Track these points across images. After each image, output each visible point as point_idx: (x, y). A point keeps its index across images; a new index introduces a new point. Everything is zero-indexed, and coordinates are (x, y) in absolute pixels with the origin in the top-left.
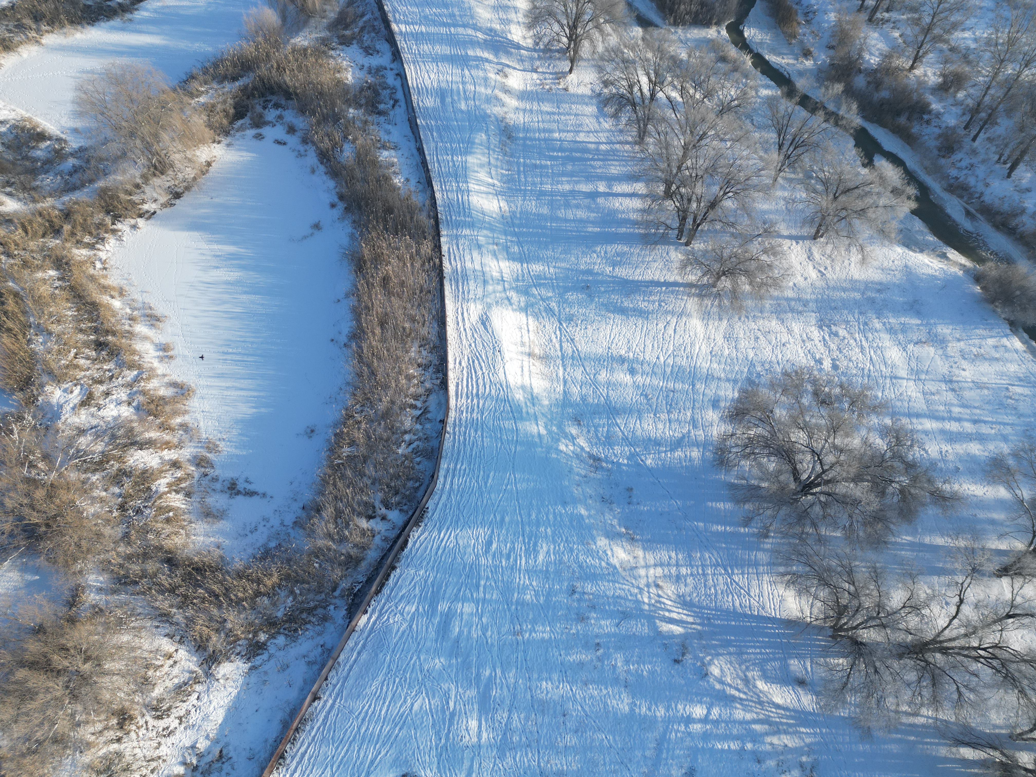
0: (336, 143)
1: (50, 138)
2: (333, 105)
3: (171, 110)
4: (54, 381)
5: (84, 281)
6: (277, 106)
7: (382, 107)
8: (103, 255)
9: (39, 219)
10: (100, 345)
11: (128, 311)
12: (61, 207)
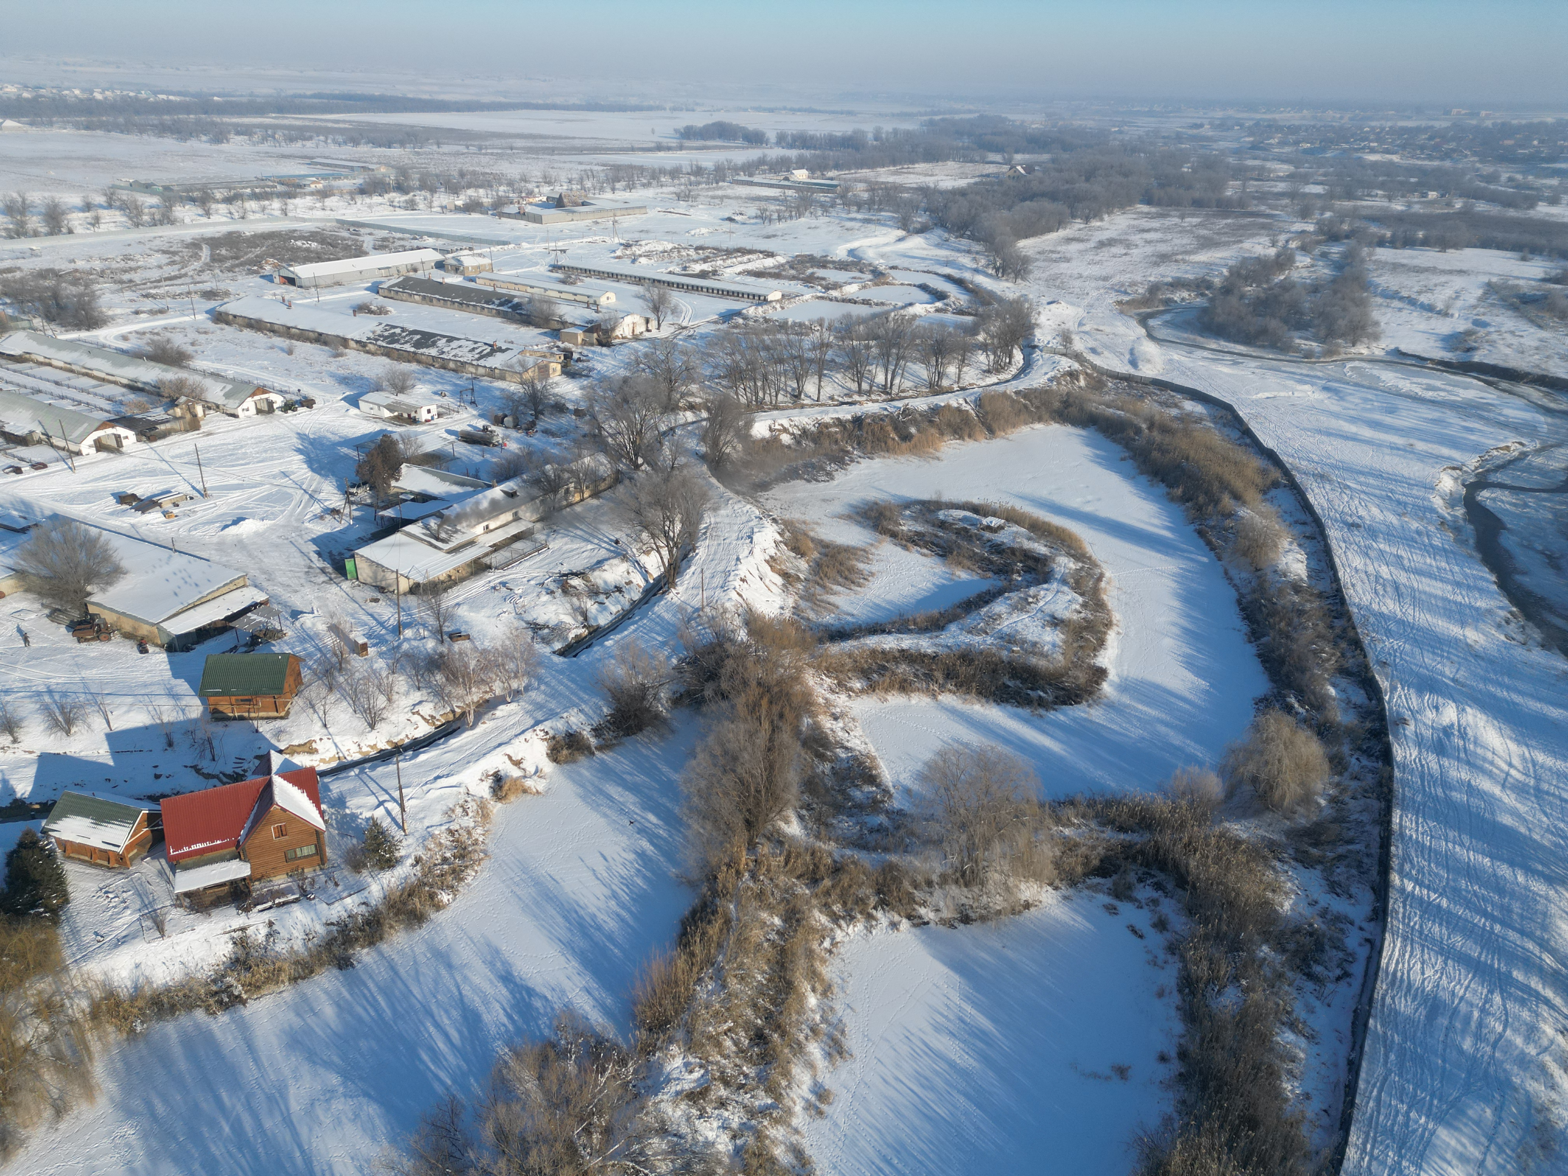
0: (1218, 978)
1: (878, 786)
2: (1242, 926)
3: (1023, 824)
4: (685, 1044)
5: (800, 951)
6: (1158, 886)
7: (1318, 969)
8: (839, 935)
9: (808, 858)
10: (759, 1038)
11: (818, 1018)
12: (837, 857)
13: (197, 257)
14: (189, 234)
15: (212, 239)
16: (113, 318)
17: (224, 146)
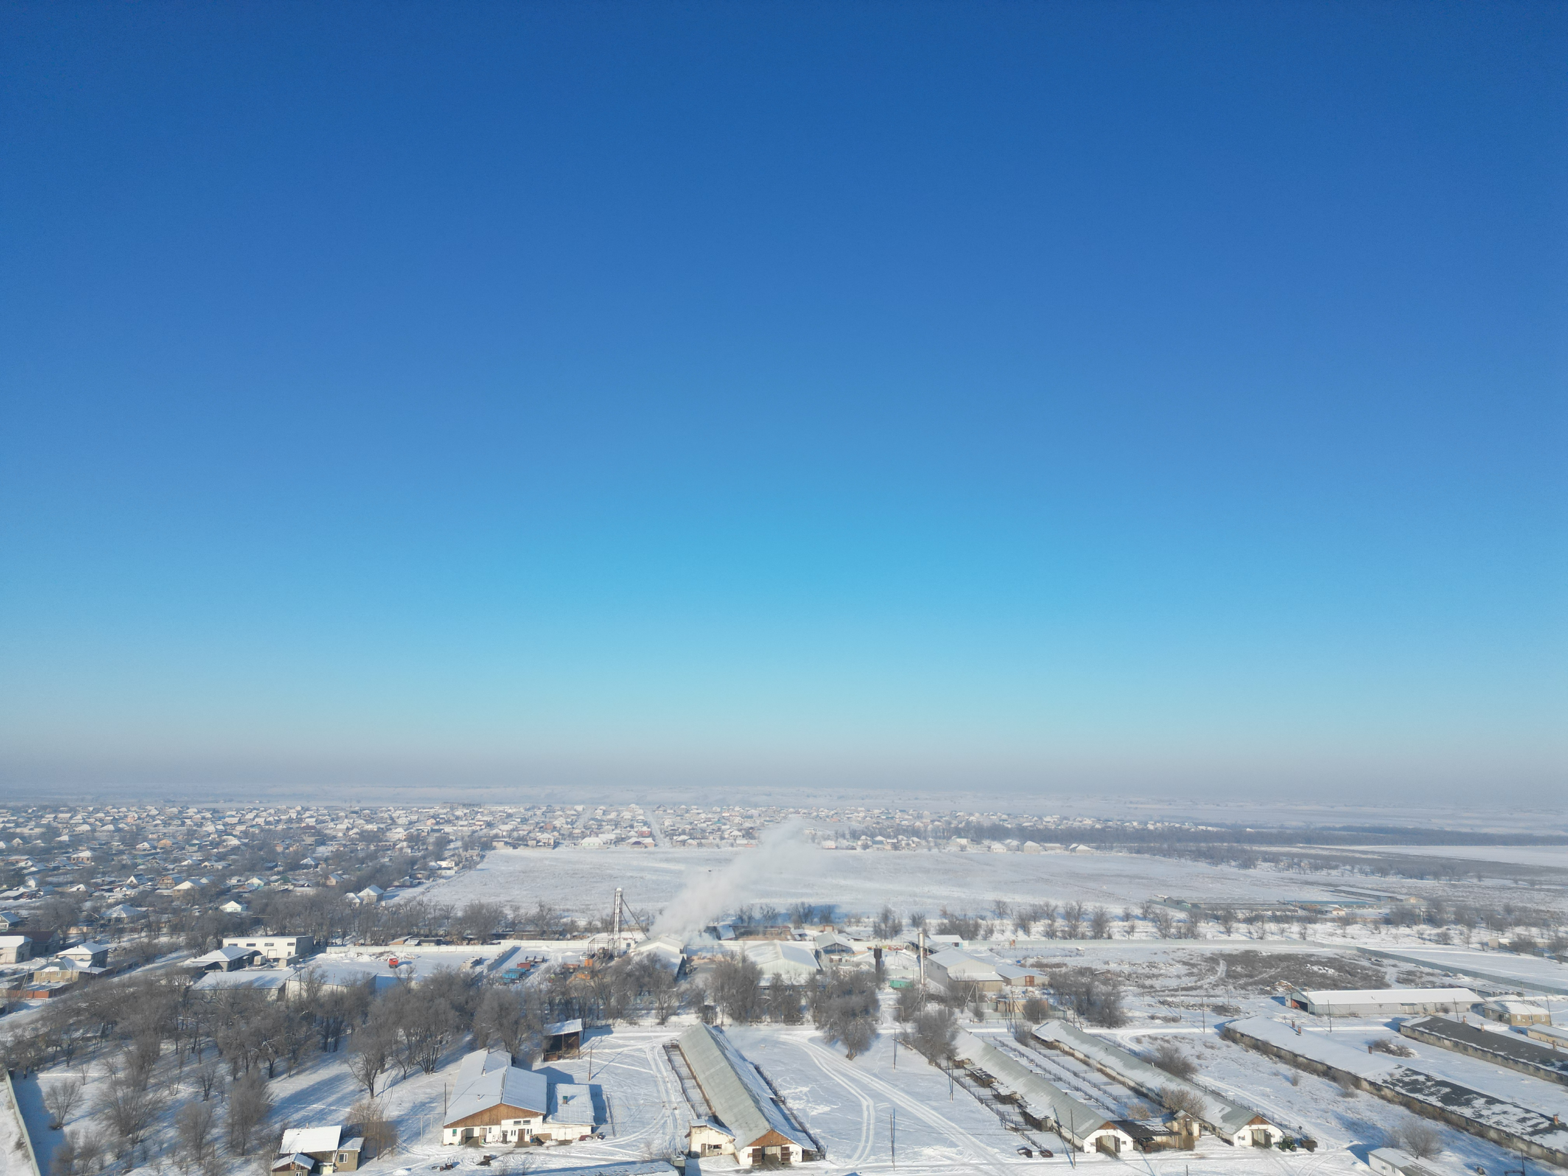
13: (1213, 971)
14: (1209, 949)
15: (1230, 955)
16: (1131, 1019)
17: (1251, 871)
